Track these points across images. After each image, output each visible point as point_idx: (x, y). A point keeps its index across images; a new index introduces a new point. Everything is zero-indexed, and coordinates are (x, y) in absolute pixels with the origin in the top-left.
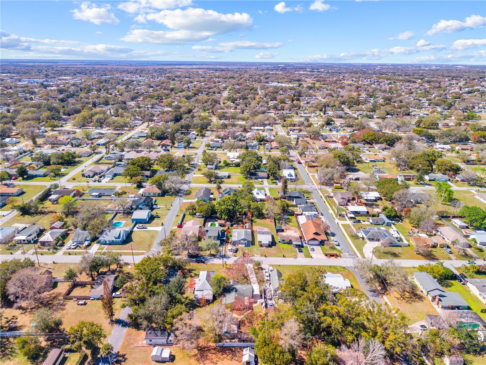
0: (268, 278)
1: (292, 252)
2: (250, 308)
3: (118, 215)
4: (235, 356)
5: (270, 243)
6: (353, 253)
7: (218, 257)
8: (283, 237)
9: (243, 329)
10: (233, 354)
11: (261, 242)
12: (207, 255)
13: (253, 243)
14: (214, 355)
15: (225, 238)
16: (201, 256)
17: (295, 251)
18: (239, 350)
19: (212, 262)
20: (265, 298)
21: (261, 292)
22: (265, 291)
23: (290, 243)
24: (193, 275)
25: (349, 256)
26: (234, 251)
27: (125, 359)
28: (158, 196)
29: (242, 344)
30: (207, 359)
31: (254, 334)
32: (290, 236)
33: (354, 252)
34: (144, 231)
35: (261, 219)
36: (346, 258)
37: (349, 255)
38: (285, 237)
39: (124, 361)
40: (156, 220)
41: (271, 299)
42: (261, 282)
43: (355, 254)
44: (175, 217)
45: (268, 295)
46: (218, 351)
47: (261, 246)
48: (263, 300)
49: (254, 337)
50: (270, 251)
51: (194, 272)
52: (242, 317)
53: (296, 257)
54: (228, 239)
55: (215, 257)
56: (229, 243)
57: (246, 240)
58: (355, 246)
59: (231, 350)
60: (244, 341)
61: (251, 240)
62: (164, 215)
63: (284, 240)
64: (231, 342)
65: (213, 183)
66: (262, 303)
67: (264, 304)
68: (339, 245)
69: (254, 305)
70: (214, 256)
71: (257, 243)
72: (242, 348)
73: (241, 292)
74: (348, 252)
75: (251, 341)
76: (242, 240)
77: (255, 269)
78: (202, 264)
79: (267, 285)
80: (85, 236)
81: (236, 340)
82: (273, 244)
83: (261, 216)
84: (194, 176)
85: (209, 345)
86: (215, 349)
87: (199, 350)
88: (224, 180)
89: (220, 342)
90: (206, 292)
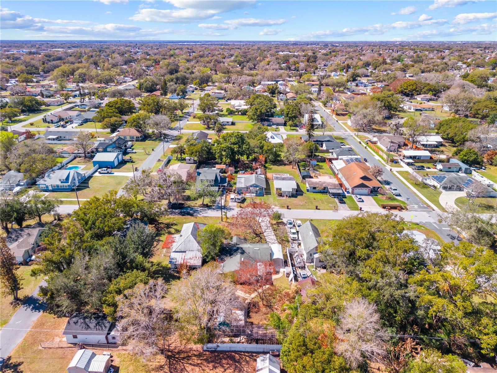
0: (296, 236)
1: (331, 203)
2: (268, 280)
3: (78, 159)
4: (240, 371)
6: (425, 206)
7: (214, 209)
8: (313, 183)
9: (255, 318)
10: (236, 367)
11: (280, 189)
12: (197, 205)
13: (268, 191)
14: (197, 369)
15: (226, 185)
16: (189, 207)
17: (335, 202)
18: (248, 359)
19: (205, 215)
20: (293, 265)
21: (285, 256)
22: (291, 255)
23: (324, 191)
24: (172, 230)
25: (420, 210)
26: (239, 201)
28: (136, 141)
29: (254, 347)
31: (278, 327)
32: (325, 183)
33: (426, 204)
34: (108, 177)
35: (278, 166)
36: (416, 211)
37: (420, 207)
38: (316, 183)
40: (129, 165)
41: (303, 268)
42: (283, 241)
43: (429, 206)
44: (156, 162)
45: (297, 261)
46: (207, 360)
47: (281, 195)
48: (289, 269)
49: (278, 335)
50: (295, 202)
51: (175, 227)
52: (253, 295)
53: (336, 209)
54: (231, 186)
55: (210, 209)
56: (231, 191)
57: (257, 186)
58: (426, 197)
59: (233, 358)
60: (257, 341)
61: (264, 186)
62: (141, 160)
63: (314, 188)
64: (232, 342)
65: (211, 129)
66: (288, 275)
67: (292, 276)
68: (400, 195)
69: (274, 277)
70: (208, 207)
71: (274, 191)
72: (253, 355)
73: (251, 254)
74: (416, 204)
75: (272, 340)
76: (251, 186)
77: (272, 225)
78: (189, 217)
79: (295, 245)
80: (18, 179)
81: (242, 338)
82: (297, 193)
83: (277, 161)
84: (188, 122)
85: (189, 346)
86: (199, 355)
87: (168, 357)
88: (227, 127)
89: (210, 341)
90: (189, 255)
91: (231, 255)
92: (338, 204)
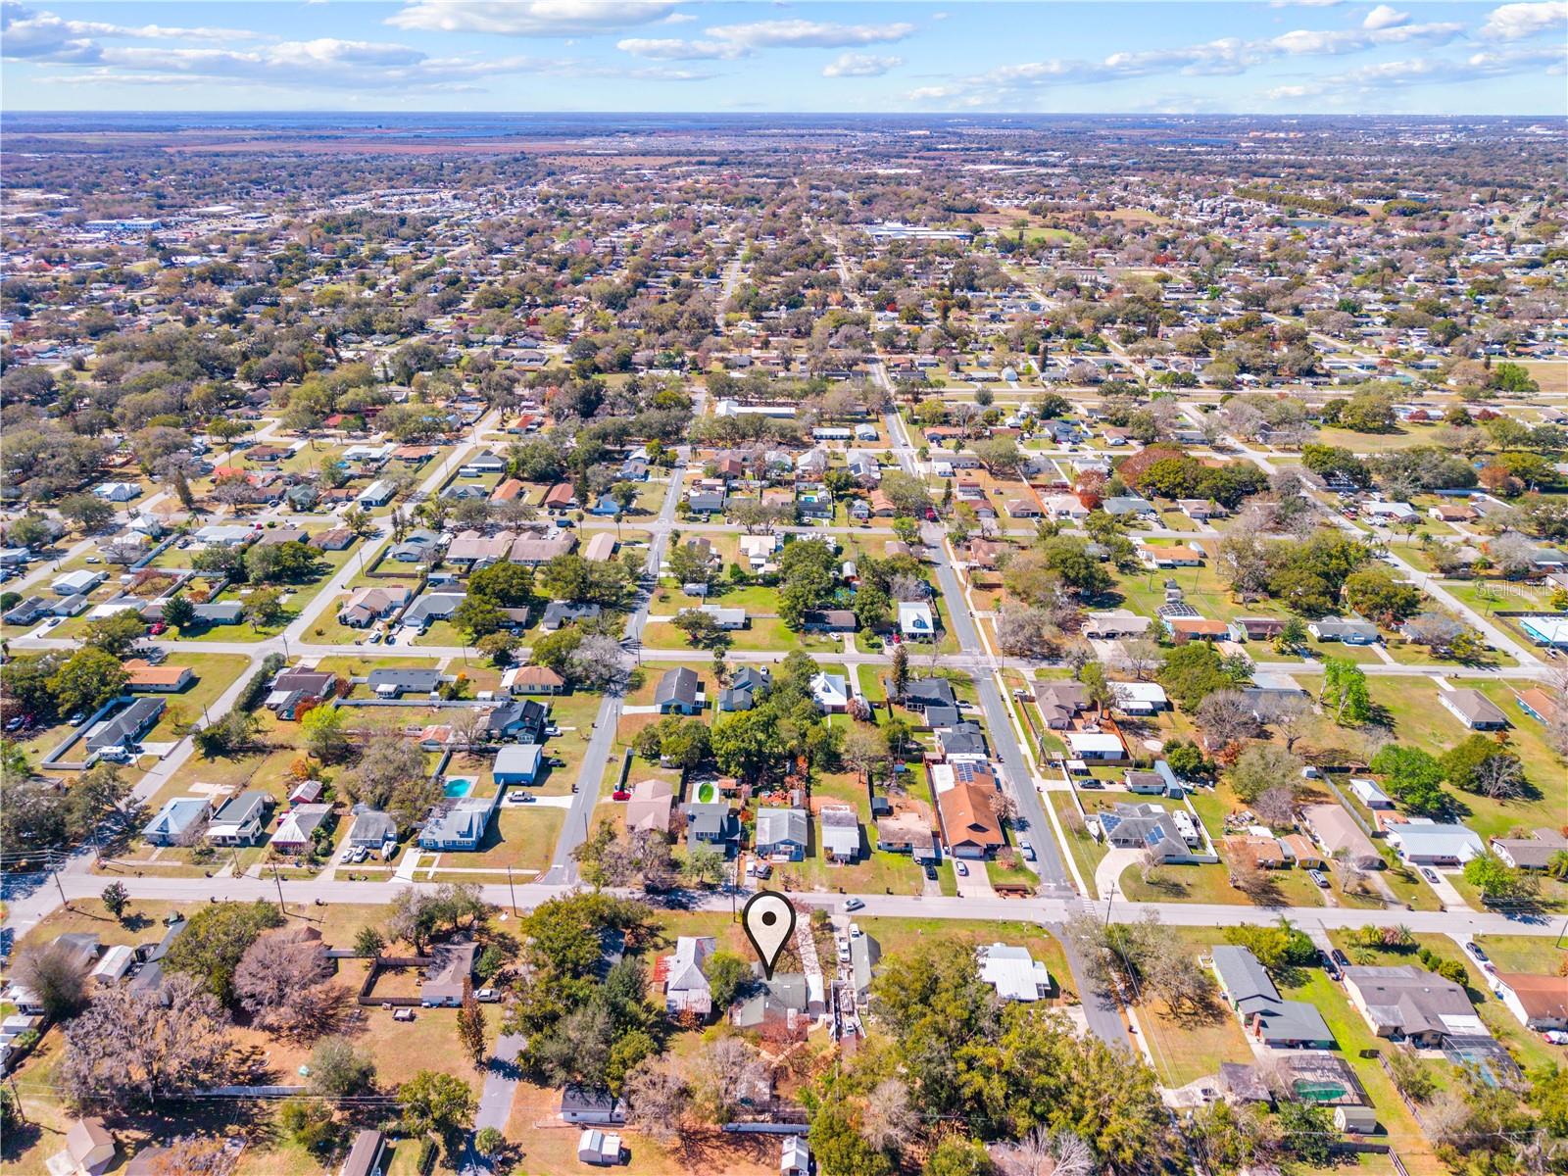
0: (847, 956)
1: (911, 877)
2: (801, 1035)
3: (456, 756)
4: (765, 1154)
5: (856, 853)
6: (1068, 884)
7: (721, 894)
8: (888, 831)
9: (783, 1090)
10: (760, 1149)
11: (831, 849)
12: (693, 885)
13: (810, 851)
14: (717, 1151)
15: (737, 837)
16: (679, 888)
17: (919, 876)
18: (773, 1140)
19: (707, 907)
20: (837, 1010)
21: (827, 992)
22: (837, 990)
23: (906, 850)
24: (661, 942)
25: (1057, 893)
26: (762, 874)
27: (521, 1157)
29: (780, 1127)
30: (702, 1159)
31: (807, 1104)
32: (908, 831)
33: (1073, 879)
34: (528, 809)
35: (834, 773)
36: (1048, 897)
37: (1058, 888)
38: (894, 834)
39: (519, 1161)
40: (556, 775)
41: (851, 1013)
42: (828, 965)
43: (1074, 885)
44: (605, 764)
45: (844, 1002)
46: (727, 1142)
47: (832, 859)
48: (831, 1017)
49: (808, 1116)
50: (855, 875)
51: (662, 934)
52: (781, 1057)
53: (918, 893)
54: (746, 837)
55: (714, 893)
56: (747, 849)
57: (791, 843)
58: (1076, 862)
59: (756, 1140)
60: (784, 1121)
61: (805, 843)
62: (577, 759)
63: (890, 843)
64: (755, 1120)
65: (701, 646)
67: (833, 1028)
68: (1034, 859)
69: (811, 1028)
70: (710, 888)
71: (820, 851)
72: (779, 1136)
73: (779, 995)
74: (1055, 880)
75: (801, 1120)
76: (782, 843)
77: (813, 929)
78: (682, 911)
79: (843, 974)
81: (767, 1116)
82: (863, 853)
83: (834, 763)
84: (650, 619)
85: (706, 1126)
86: (718, 1137)
87: (683, 1139)
88: (734, 635)
89: (731, 1121)
90: (693, 995)
91: (751, 996)
92: (926, 879)
